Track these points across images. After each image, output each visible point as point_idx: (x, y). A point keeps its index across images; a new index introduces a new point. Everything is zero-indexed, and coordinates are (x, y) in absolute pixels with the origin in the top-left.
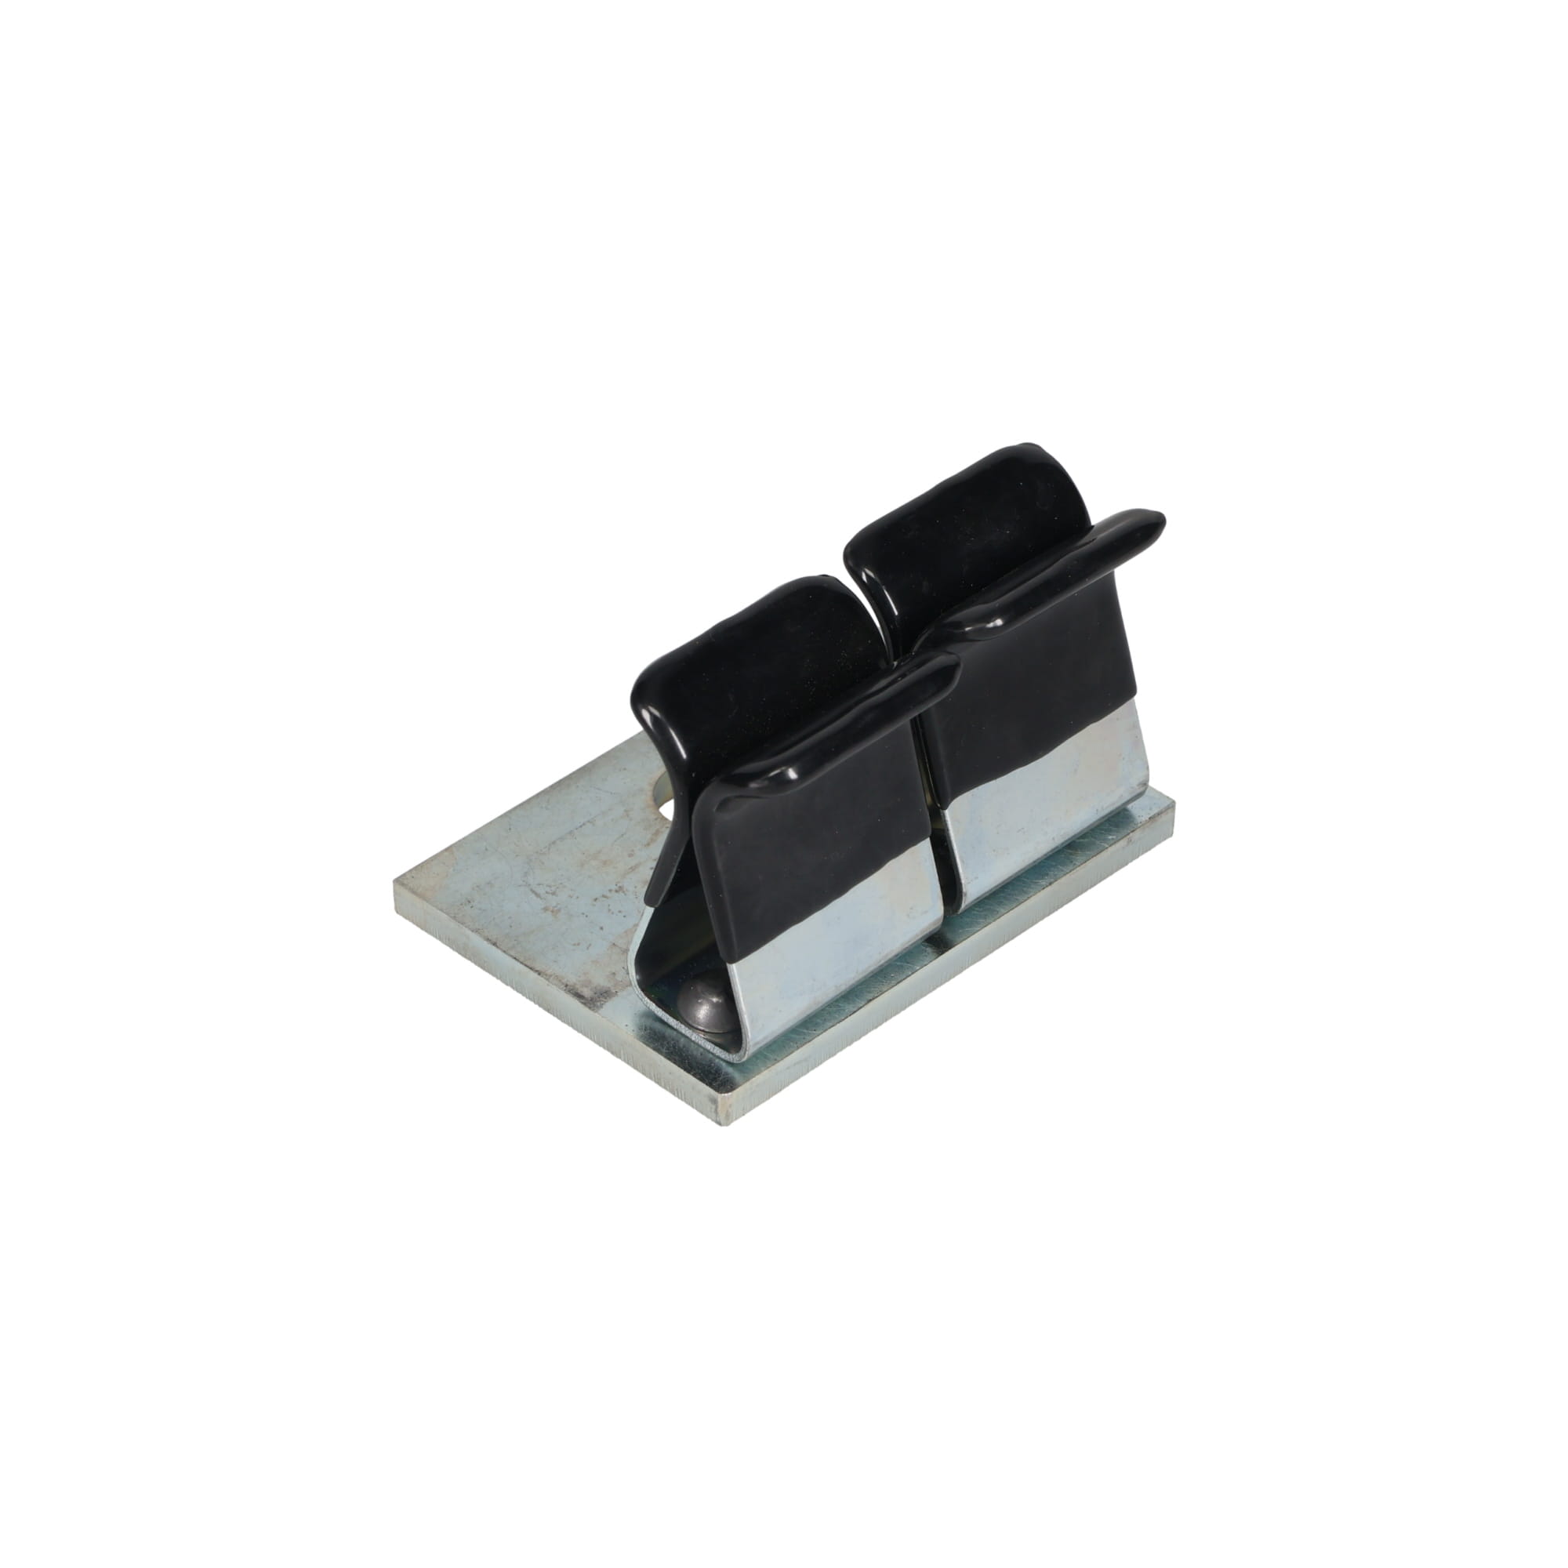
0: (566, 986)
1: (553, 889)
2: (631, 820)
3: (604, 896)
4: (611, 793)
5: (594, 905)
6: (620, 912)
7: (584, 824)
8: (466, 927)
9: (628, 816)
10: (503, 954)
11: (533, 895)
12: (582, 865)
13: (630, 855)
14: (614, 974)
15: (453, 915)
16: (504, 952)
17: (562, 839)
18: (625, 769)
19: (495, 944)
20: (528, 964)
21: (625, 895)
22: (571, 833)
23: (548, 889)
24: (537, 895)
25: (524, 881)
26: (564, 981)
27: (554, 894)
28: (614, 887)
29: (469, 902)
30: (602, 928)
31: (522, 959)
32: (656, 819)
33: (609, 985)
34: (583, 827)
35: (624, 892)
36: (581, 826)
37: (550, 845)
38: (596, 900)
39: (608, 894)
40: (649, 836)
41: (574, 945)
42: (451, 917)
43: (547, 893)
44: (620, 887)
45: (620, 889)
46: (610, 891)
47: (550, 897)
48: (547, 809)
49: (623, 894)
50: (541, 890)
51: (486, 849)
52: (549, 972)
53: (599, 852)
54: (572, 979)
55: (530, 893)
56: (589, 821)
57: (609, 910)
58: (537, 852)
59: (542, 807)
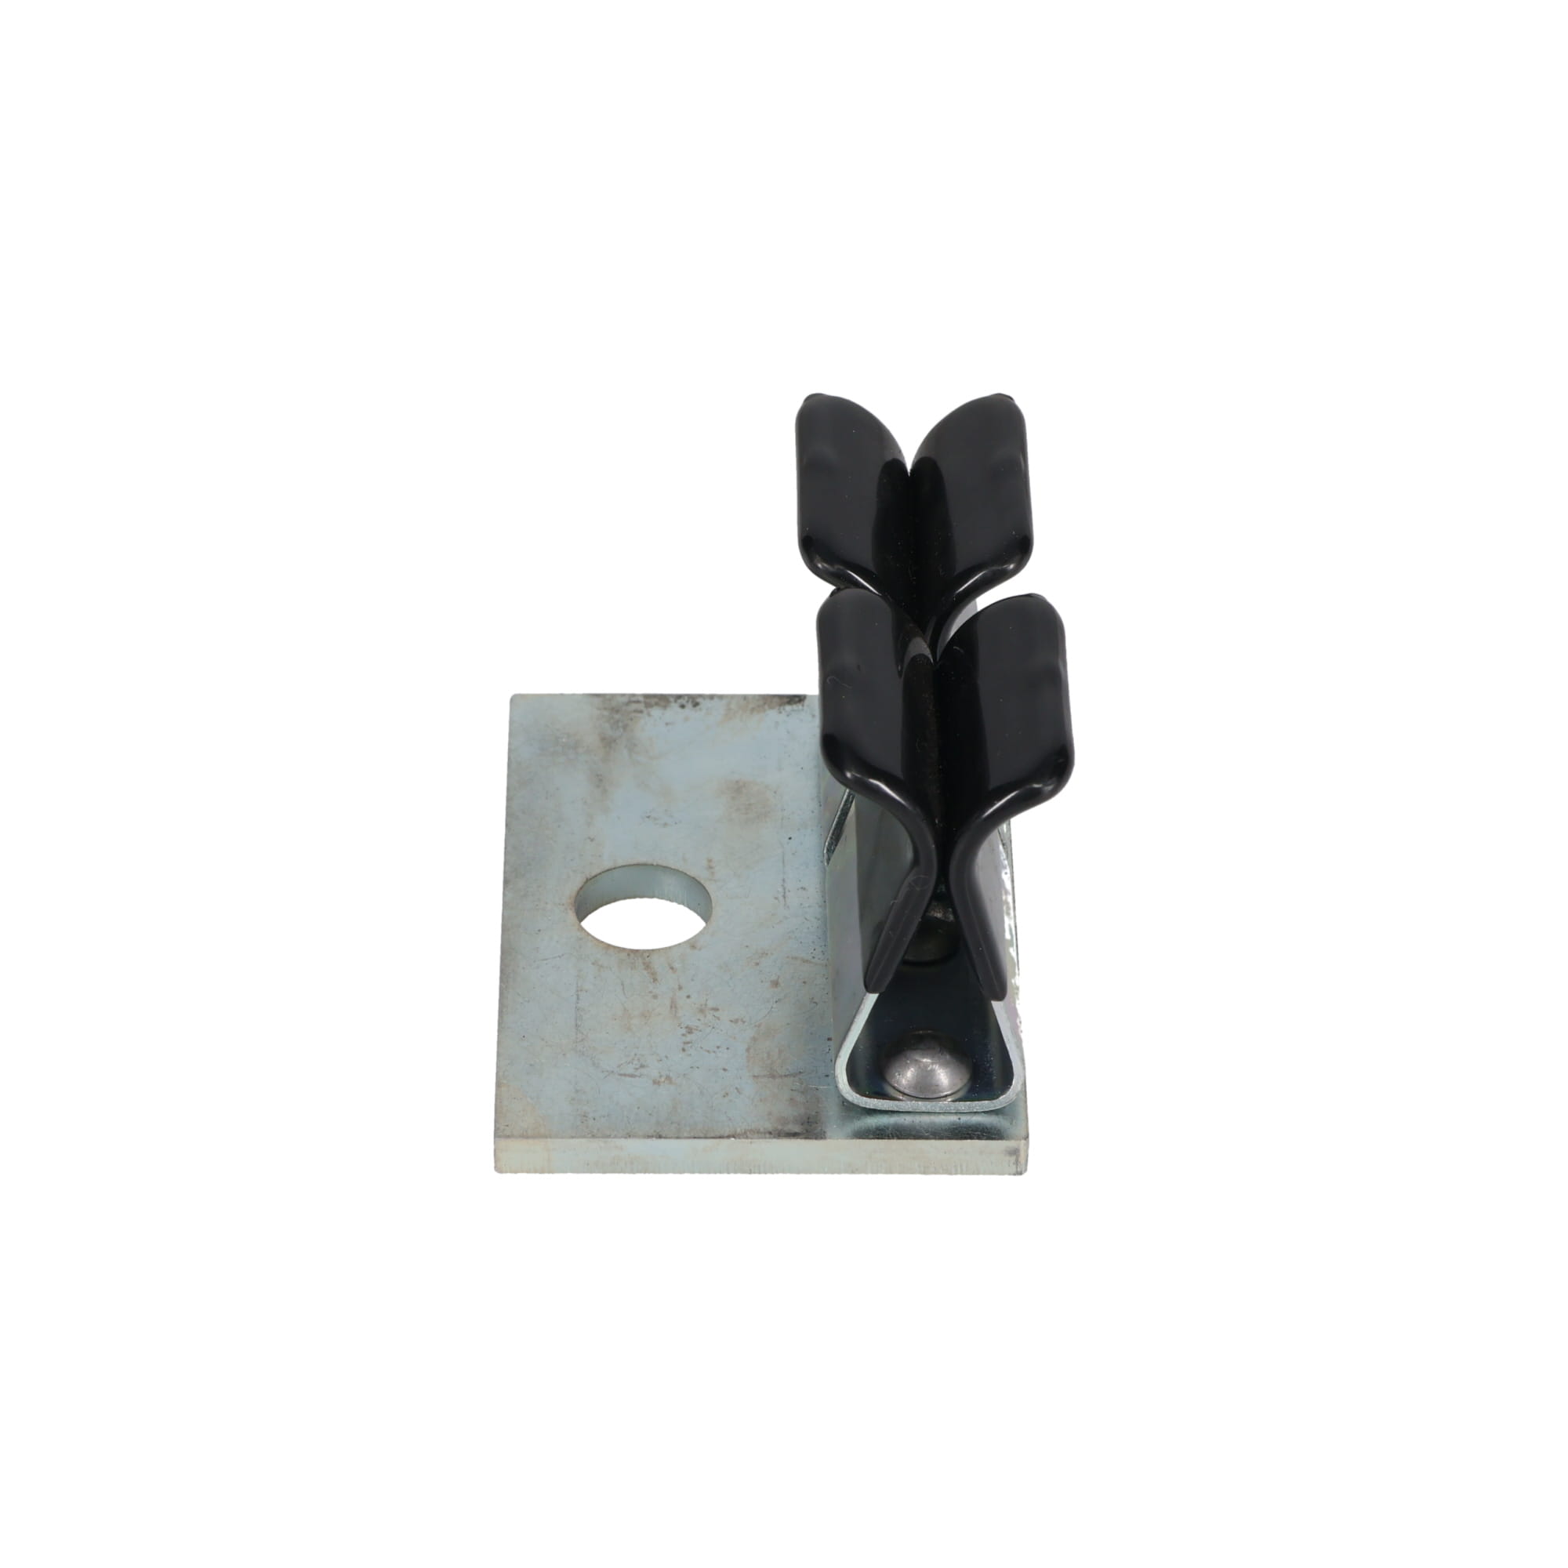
0: (770, 1133)
1: (636, 1062)
3: (686, 1043)
4: (560, 957)
5: (690, 1055)
8: (614, 1138)
10: (678, 1140)
11: (629, 1078)
12: (629, 1029)
15: (590, 1135)
16: (678, 1138)
18: (539, 931)
19: (660, 1137)
20: (712, 1135)
23: (633, 1066)
24: (632, 1076)
25: (603, 1072)
27: (643, 1066)
31: (702, 1135)
36: (578, 999)
38: (684, 1050)
42: (590, 1138)
43: (636, 1069)
47: (644, 1071)
51: (530, 1066)
53: (626, 1010)
54: (769, 1126)
55: (623, 1077)
58: (576, 1042)
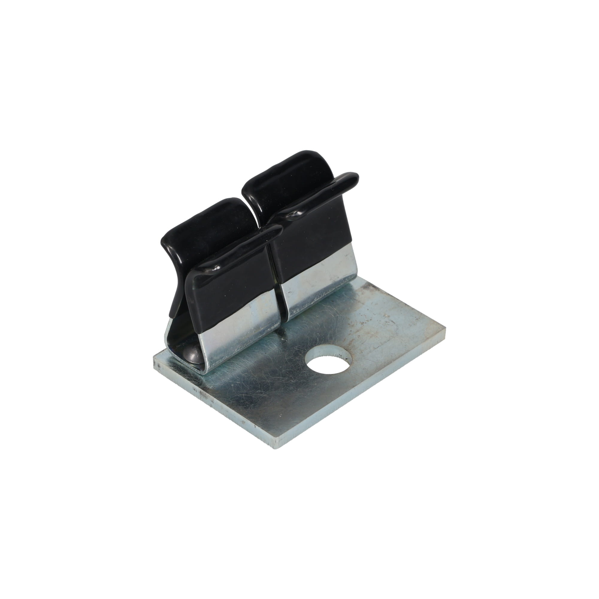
1: (387, 324)
2: (360, 349)
3: (368, 321)
4: (368, 360)
5: (371, 318)
6: (362, 315)
7: (377, 348)
9: (361, 351)
11: (394, 321)
12: (377, 332)
13: (359, 336)
14: (362, 294)
17: (386, 342)
21: (360, 322)
22: (382, 344)
23: (389, 323)
24: (392, 321)
25: (398, 327)
26: (380, 292)
27: (386, 322)
28: (364, 324)
29: (417, 319)
30: (368, 310)
32: (350, 350)
33: (364, 290)
34: (378, 347)
35: (361, 322)
37: (390, 340)
38: (371, 320)
39: (366, 322)
40: (353, 343)
41: (377, 304)
43: (389, 322)
44: (362, 324)
45: (362, 323)
46: (366, 323)
47: (388, 321)
48: (392, 353)
49: (361, 321)
50: (391, 323)
51: (413, 338)
52: (385, 295)
53: (371, 337)
54: (377, 292)
55: (395, 322)
56: (376, 349)
57: (366, 316)
58: (394, 337)
59: (394, 354)
